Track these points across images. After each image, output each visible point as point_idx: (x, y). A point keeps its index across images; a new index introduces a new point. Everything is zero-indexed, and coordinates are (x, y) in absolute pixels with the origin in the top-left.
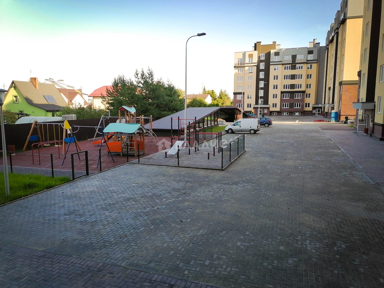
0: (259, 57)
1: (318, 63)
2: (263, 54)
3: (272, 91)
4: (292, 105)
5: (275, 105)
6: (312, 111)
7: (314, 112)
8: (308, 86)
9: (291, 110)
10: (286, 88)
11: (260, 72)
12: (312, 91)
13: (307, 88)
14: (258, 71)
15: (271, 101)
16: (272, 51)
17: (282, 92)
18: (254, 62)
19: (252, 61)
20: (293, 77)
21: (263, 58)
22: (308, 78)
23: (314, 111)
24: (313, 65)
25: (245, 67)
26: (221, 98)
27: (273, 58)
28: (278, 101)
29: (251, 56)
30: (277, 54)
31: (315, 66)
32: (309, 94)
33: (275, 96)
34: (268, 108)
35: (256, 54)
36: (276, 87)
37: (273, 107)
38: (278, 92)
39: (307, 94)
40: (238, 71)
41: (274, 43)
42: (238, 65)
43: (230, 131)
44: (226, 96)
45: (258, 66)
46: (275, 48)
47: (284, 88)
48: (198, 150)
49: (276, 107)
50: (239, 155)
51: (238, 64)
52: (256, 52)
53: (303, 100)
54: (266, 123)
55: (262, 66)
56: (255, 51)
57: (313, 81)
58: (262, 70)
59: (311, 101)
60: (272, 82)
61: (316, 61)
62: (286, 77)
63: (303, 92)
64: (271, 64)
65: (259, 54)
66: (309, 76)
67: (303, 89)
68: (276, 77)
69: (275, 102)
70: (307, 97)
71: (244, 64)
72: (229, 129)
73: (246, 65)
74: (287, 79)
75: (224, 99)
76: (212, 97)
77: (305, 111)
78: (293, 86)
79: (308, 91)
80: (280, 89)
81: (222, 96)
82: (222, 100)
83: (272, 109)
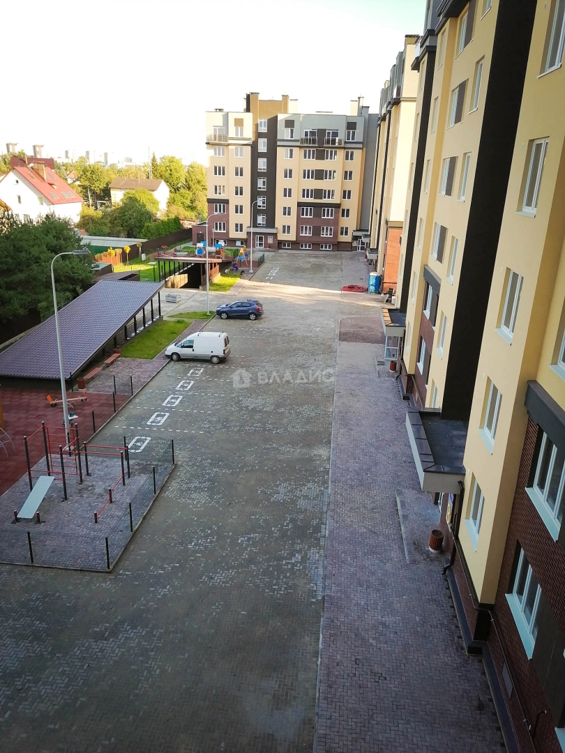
0: (257, 126)
1: (365, 149)
2: (263, 121)
3: (281, 202)
4: (317, 231)
5: (286, 229)
6: (351, 243)
7: (355, 244)
8: (346, 194)
9: (316, 240)
10: (308, 197)
11: (259, 159)
12: (352, 204)
13: (344, 198)
14: (255, 155)
15: (280, 220)
16: (281, 117)
17: (300, 204)
18: (245, 136)
19: (242, 134)
20: (320, 175)
21: (264, 129)
22: (346, 178)
23: (355, 242)
24: (355, 151)
25: (229, 145)
26: (189, 188)
27: (283, 133)
28: (292, 221)
29: (239, 122)
30: (290, 124)
31: (358, 154)
32: (348, 210)
33: (287, 211)
34: (275, 235)
35: (248, 118)
36: (288, 193)
37: (284, 232)
38: (292, 203)
39: (343, 210)
40: (215, 154)
41: (285, 97)
42: (215, 140)
43: (175, 357)
44: (199, 182)
45: (254, 146)
46: (286, 111)
47: (304, 196)
48: (88, 474)
49: (288, 232)
50: (157, 493)
51: (215, 136)
52: (250, 115)
53: (336, 222)
54: (251, 313)
55: (263, 147)
56: (248, 114)
57: (354, 185)
58: (262, 155)
59: (350, 223)
60: (281, 183)
61: (361, 146)
62: (306, 174)
63: (338, 206)
64: (279, 143)
65: (255, 119)
66: (348, 175)
67: (336, 199)
68: (288, 174)
69: (286, 223)
70: (343, 216)
71: (226, 138)
72: (173, 354)
73: (230, 142)
74: (308, 178)
75: (195, 190)
76: (171, 184)
77: (339, 243)
78: (318, 193)
79: (347, 204)
80: (297, 197)
81: (191, 183)
82: (191, 194)
83: (281, 237)
